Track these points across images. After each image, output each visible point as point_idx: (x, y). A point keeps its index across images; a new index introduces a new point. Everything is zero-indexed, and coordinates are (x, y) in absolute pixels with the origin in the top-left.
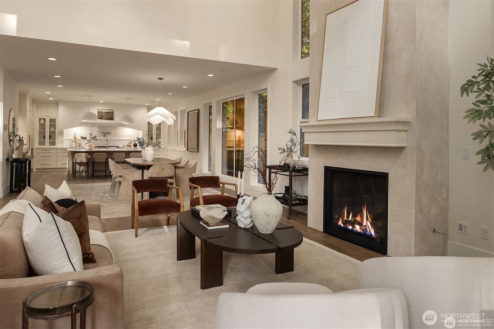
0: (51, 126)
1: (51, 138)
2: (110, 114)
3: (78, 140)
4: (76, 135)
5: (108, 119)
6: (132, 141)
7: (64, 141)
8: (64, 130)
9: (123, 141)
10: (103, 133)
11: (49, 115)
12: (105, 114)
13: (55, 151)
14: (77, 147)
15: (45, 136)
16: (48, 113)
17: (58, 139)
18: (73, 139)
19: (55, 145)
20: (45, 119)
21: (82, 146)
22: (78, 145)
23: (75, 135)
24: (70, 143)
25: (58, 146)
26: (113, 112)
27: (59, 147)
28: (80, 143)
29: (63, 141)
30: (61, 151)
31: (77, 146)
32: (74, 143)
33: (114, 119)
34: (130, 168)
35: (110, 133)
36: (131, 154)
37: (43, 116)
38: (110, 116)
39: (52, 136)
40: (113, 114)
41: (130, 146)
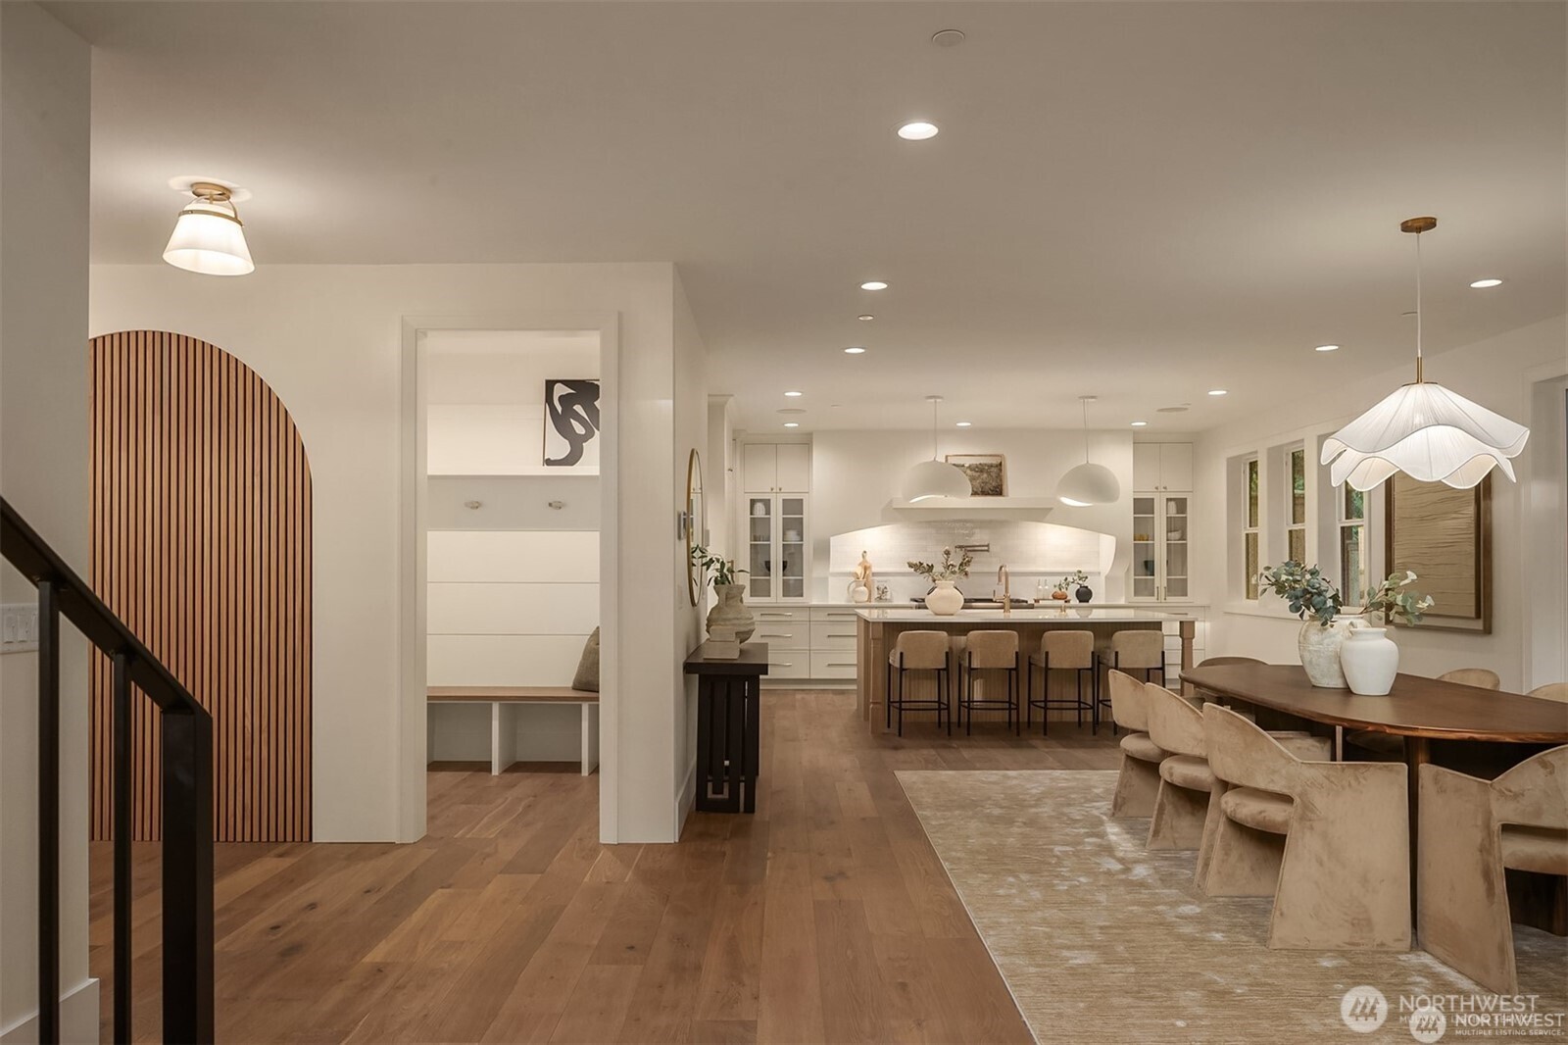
0: (787, 525)
1: (788, 567)
2: (989, 473)
3: (874, 574)
4: (868, 558)
5: (984, 493)
6: (1070, 579)
7: (830, 579)
8: (832, 538)
9: (1035, 579)
10: (961, 547)
11: (779, 486)
12: (975, 474)
13: (803, 616)
14: (873, 603)
15: (769, 562)
16: (775, 480)
17: (811, 572)
18: (860, 571)
19: (802, 596)
20: (769, 500)
21: (888, 597)
22: (875, 594)
23: (863, 557)
24: (851, 589)
25: (812, 597)
26: (1001, 464)
27: (815, 602)
28: (882, 587)
29: (827, 578)
30: (822, 616)
31: (873, 599)
32: (863, 588)
33: (1004, 492)
34: (1292, 738)
35: (988, 546)
36: (1117, 634)
37: (760, 486)
38: (990, 481)
39: (792, 561)
40: (1001, 470)
41: (1064, 598)
